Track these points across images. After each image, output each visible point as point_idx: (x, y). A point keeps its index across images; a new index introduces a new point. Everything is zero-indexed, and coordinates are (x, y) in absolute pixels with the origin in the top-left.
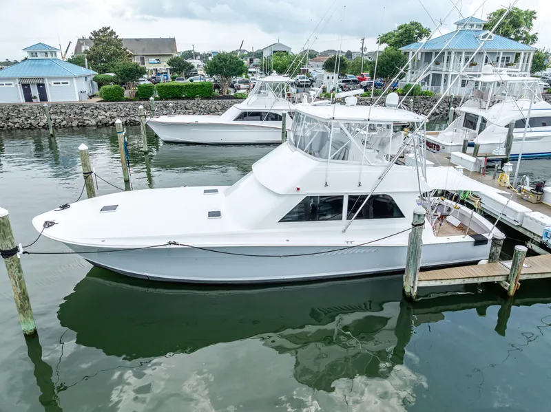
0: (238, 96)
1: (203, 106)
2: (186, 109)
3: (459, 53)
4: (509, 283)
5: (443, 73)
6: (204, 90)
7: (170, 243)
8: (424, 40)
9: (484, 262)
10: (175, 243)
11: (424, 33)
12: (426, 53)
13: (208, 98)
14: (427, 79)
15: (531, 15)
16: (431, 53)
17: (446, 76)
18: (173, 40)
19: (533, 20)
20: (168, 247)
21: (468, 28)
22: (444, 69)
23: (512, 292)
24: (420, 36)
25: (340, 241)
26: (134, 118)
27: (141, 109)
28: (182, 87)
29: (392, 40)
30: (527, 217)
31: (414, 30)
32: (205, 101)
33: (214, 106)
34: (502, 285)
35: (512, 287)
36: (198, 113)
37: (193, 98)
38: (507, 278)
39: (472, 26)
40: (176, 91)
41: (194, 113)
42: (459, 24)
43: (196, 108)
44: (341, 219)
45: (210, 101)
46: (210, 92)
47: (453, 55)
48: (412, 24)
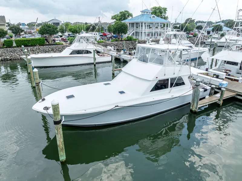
0: (57, 44)
1: (42, 49)
2: (33, 51)
3: (145, 23)
4: (220, 101)
5: (140, 31)
6: (41, 42)
7: (116, 106)
8: (130, 18)
9: (207, 97)
10: (117, 106)
11: (130, 15)
12: (131, 23)
13: (43, 45)
14: (133, 34)
15: (165, 9)
16: (134, 23)
17: (141, 32)
18: (4, 17)
19: (166, 11)
20: (116, 108)
21: (145, 13)
22: (140, 29)
23: (221, 105)
24: (128, 16)
25: (169, 96)
26: (6, 57)
27: (26, 52)
28: (29, 40)
29: (118, 18)
30: (212, 80)
31: (126, 14)
32: (42, 47)
33: (47, 49)
34: (218, 103)
35: (221, 103)
36: (40, 53)
37: (35, 46)
38: (219, 100)
39: (147, 13)
40: (26, 42)
41: (38, 53)
42: (142, 12)
43: (38, 50)
44: (168, 88)
45: (45, 46)
46: (44, 42)
47: (143, 24)
48: (125, 11)
